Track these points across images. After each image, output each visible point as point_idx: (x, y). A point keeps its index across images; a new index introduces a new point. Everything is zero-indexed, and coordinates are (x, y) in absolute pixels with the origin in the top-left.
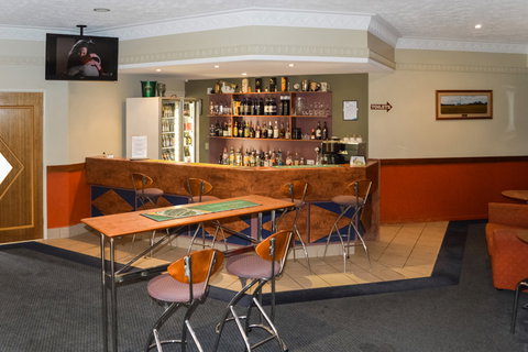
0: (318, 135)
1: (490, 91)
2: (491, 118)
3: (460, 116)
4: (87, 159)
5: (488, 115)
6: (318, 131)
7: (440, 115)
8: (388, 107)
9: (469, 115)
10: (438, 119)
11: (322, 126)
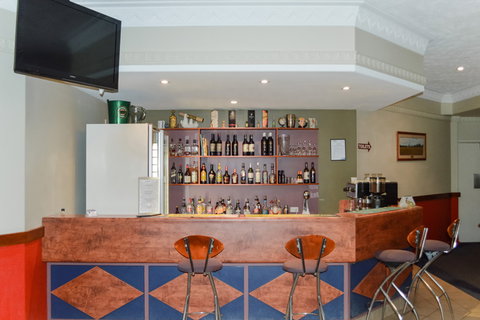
0: (306, 177)
1: (424, 135)
2: (425, 159)
3: (409, 157)
4: (45, 220)
5: (423, 156)
6: (306, 174)
7: (401, 157)
8: (368, 147)
9: (415, 157)
10: (399, 160)
11: (310, 168)
